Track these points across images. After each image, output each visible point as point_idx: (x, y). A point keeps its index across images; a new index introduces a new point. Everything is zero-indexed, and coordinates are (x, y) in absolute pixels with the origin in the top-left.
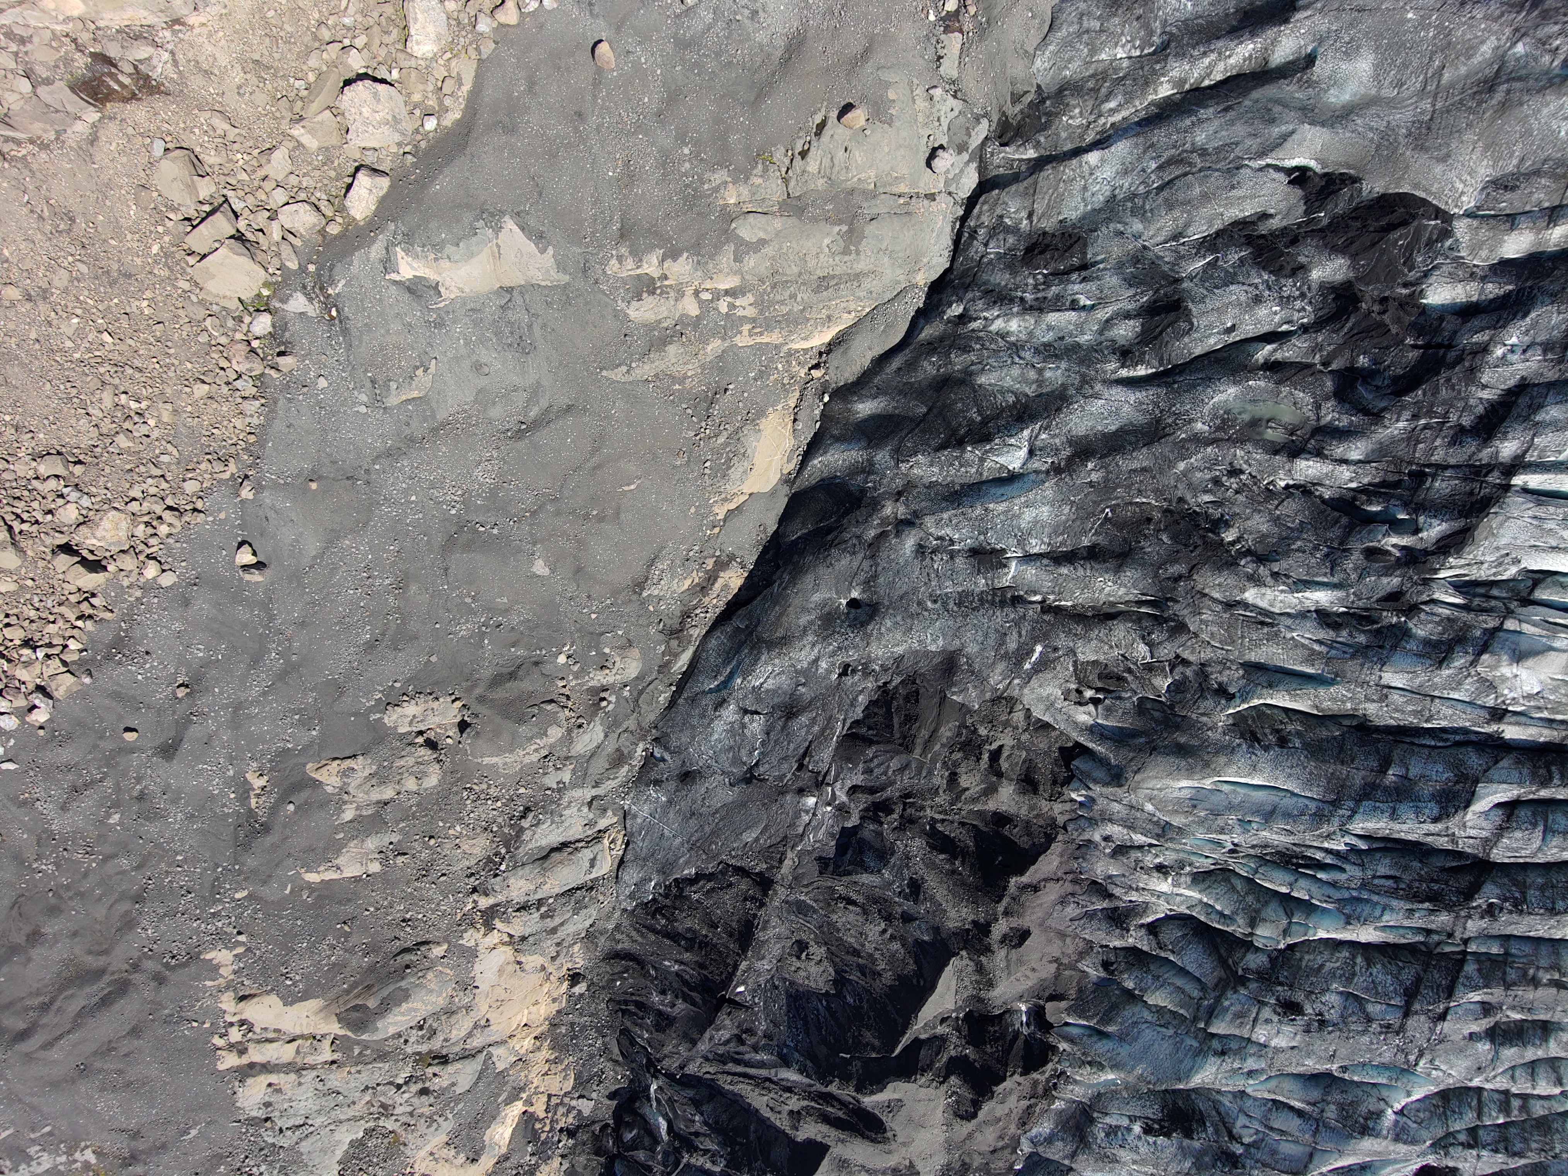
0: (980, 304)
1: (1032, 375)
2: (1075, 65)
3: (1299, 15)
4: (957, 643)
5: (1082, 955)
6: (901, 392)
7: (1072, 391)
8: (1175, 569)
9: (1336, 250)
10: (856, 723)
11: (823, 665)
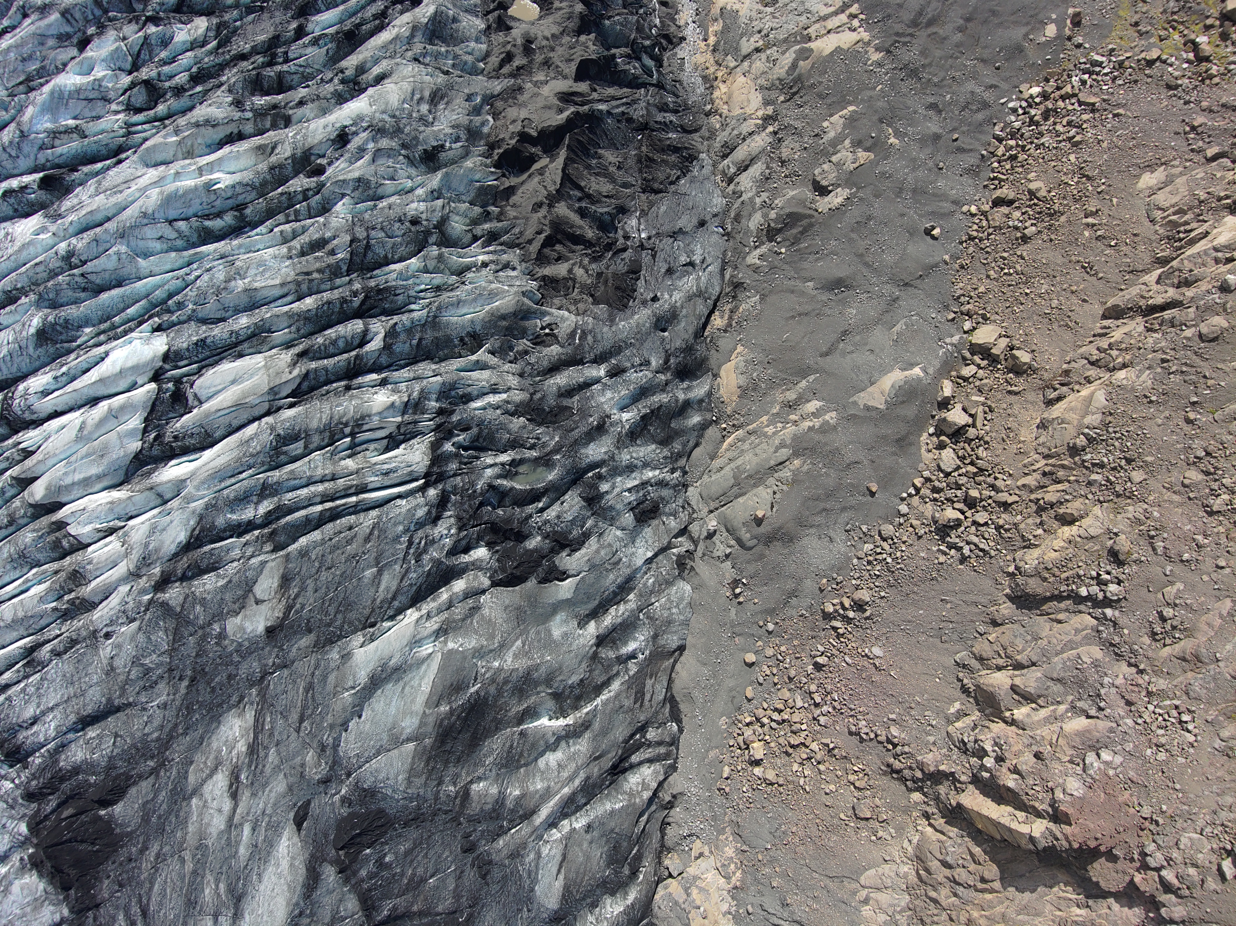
0: (668, 478)
1: (634, 455)
2: (673, 592)
3: (593, 641)
4: (614, 329)
5: (501, 213)
6: (683, 431)
7: (616, 452)
8: (538, 396)
9: (535, 550)
10: (638, 279)
11: (666, 296)
